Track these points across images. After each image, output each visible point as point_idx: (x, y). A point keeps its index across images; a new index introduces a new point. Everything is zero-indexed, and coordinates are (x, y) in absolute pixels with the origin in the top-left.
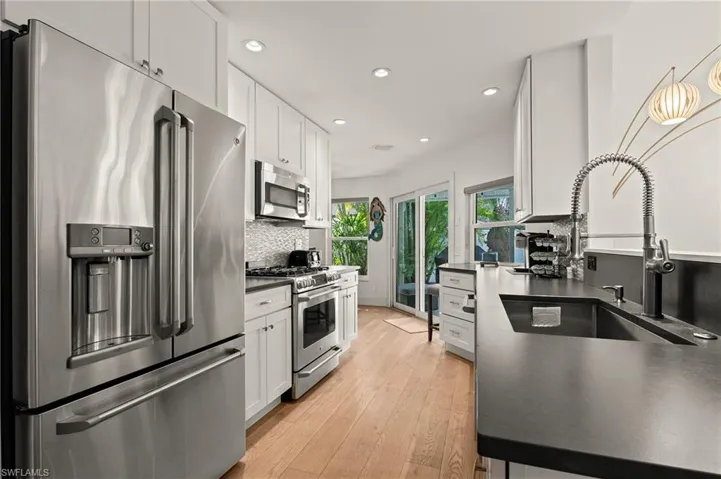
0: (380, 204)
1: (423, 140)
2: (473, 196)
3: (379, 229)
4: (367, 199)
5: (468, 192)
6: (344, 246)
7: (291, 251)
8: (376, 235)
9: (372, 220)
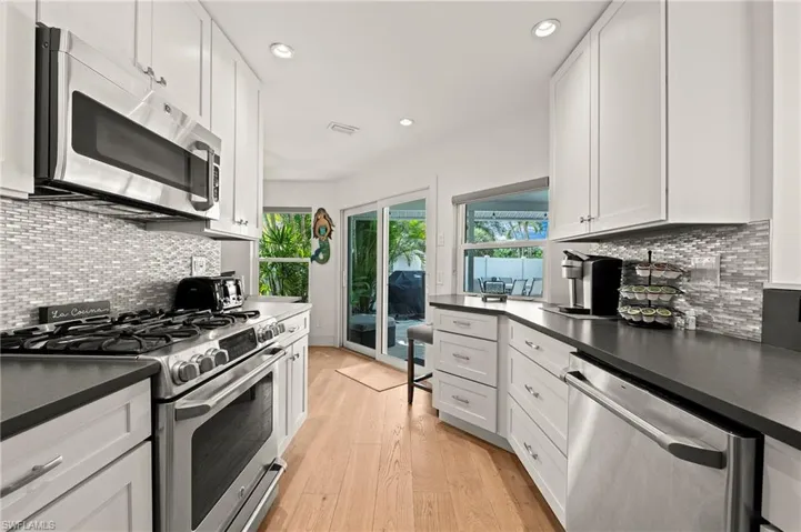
0: (326, 217)
1: (403, 122)
2: (462, 207)
3: (325, 249)
4: (310, 209)
5: (456, 202)
6: (274, 269)
7: (181, 278)
8: (321, 256)
9: (316, 236)
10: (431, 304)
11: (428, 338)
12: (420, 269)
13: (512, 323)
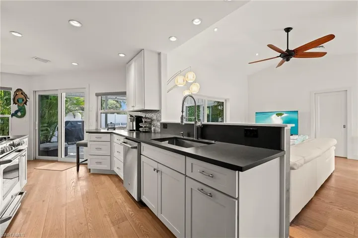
0: (23, 93)
1: (74, 64)
2: (100, 97)
3: (22, 110)
4: (11, 89)
5: (97, 95)
8: (19, 114)
9: (14, 103)
10: (87, 132)
11: (86, 145)
12: (81, 120)
13: (114, 135)
